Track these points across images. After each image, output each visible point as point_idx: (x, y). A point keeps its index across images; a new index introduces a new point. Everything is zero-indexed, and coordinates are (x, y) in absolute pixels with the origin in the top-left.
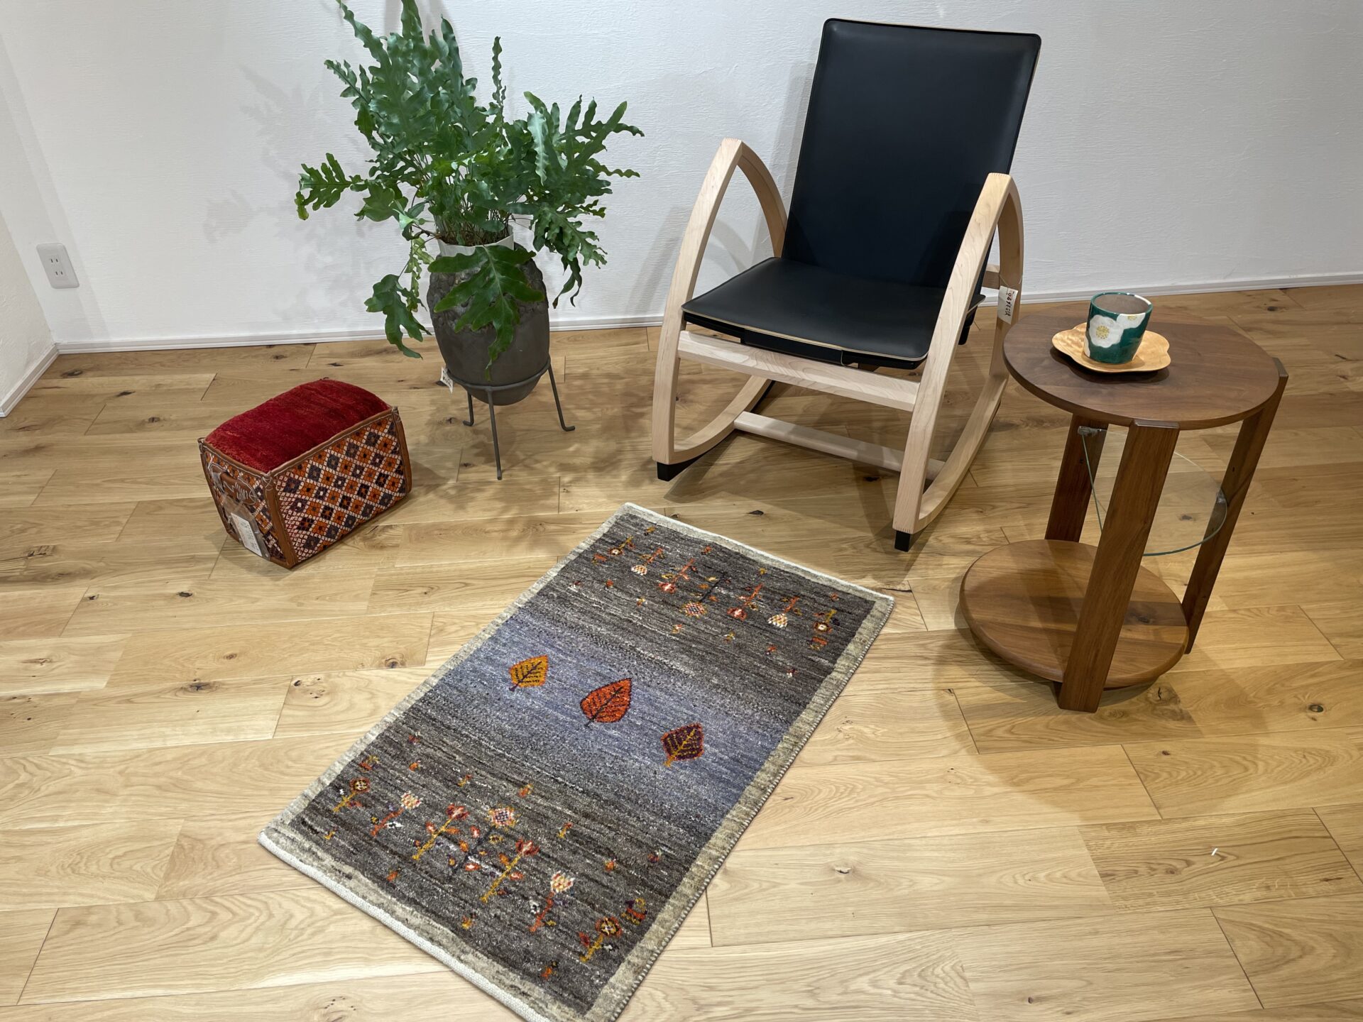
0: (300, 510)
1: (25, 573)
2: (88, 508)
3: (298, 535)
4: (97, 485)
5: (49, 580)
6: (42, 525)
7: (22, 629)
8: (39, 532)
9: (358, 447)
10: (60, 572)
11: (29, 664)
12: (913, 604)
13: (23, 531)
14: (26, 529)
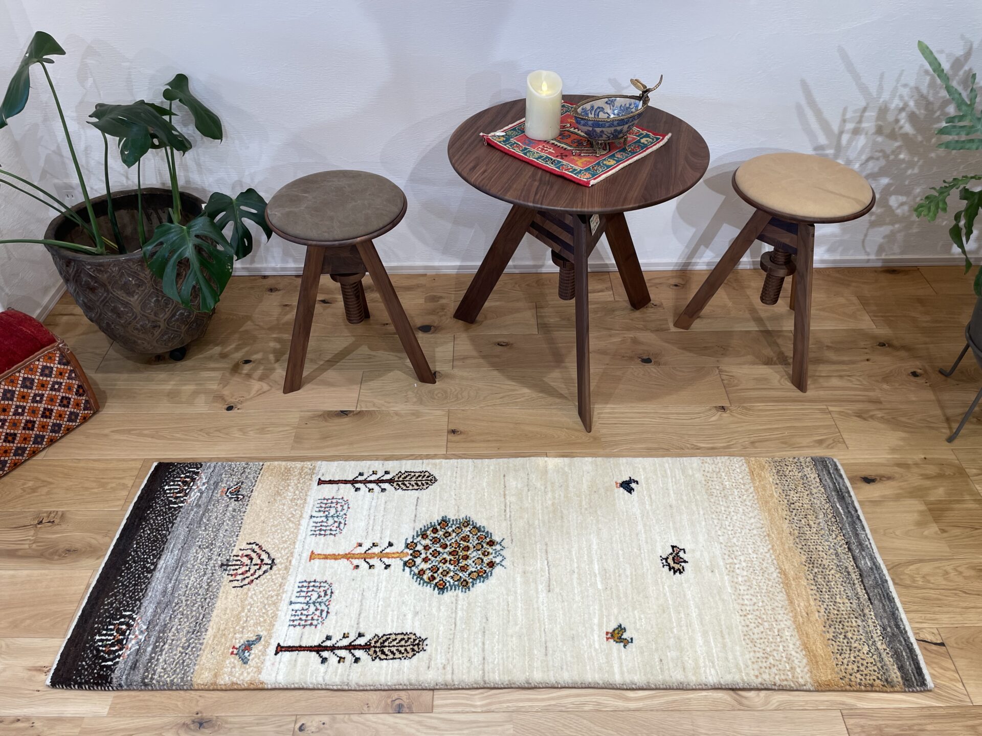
1: (34, 546)
2: (96, 465)
4: (106, 435)
5: (56, 557)
6: (51, 483)
7: (28, 622)
8: (48, 493)
10: (67, 547)
11: (34, 673)
12: (948, 664)
13: (34, 490)
14: (38, 488)
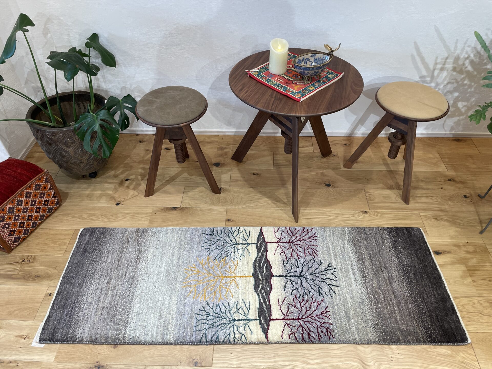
0: (7, 228)
3: (9, 239)
9: (31, 193)
